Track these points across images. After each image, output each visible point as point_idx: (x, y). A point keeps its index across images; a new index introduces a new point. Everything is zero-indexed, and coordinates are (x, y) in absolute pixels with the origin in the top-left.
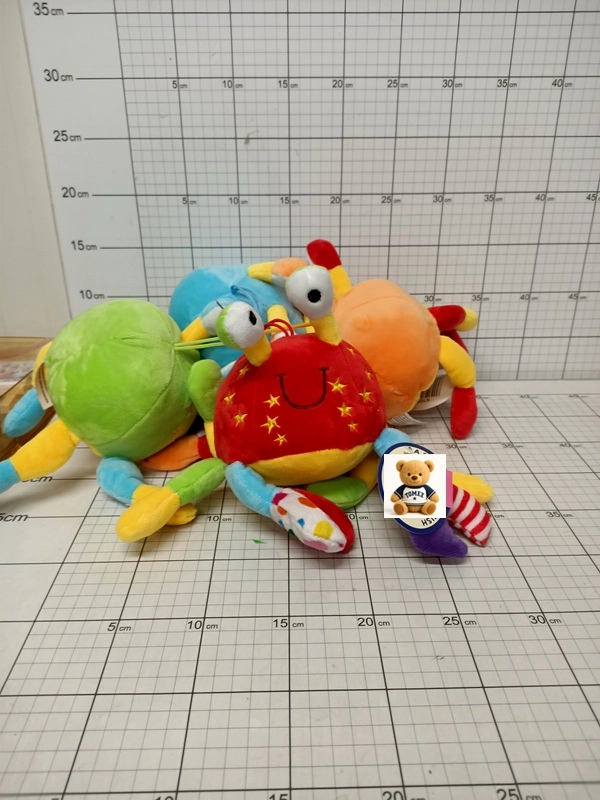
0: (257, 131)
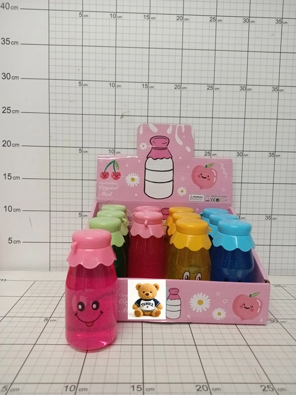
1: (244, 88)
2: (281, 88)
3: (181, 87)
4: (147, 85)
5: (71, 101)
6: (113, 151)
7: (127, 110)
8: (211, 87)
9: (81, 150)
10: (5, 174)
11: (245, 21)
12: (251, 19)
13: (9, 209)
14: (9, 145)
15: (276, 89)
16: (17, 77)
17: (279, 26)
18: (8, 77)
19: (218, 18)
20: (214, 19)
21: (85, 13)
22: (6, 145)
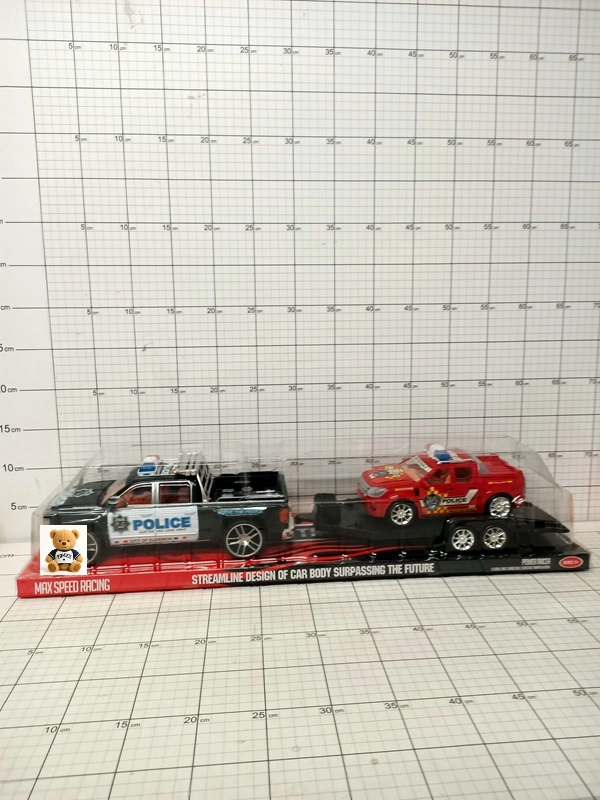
0: (152, 343)
1: (293, 309)
2: (337, 307)
3: (215, 310)
4: (173, 310)
5: (78, 333)
6: (136, 391)
7: (150, 342)
8: (252, 309)
9: (96, 391)
10: (1, 426)
11: (289, 228)
12: (297, 226)
13: (9, 468)
14: (4, 390)
15: (332, 308)
16: (7, 307)
17: (331, 233)
19: (256, 226)
20: (251, 227)
21: (88, 225)
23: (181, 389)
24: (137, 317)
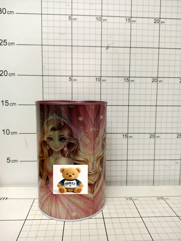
0: (113, 43)
3: (159, 21)
4: (130, 19)
5: (61, 34)
6: (99, 79)
7: (112, 42)
9: (71, 78)
10: (3, 101)
13: (6, 132)
14: (6, 74)
16: (12, 12)
18: (4, 13)
22: (3, 74)
23: (131, 79)
24: (104, 24)
